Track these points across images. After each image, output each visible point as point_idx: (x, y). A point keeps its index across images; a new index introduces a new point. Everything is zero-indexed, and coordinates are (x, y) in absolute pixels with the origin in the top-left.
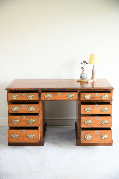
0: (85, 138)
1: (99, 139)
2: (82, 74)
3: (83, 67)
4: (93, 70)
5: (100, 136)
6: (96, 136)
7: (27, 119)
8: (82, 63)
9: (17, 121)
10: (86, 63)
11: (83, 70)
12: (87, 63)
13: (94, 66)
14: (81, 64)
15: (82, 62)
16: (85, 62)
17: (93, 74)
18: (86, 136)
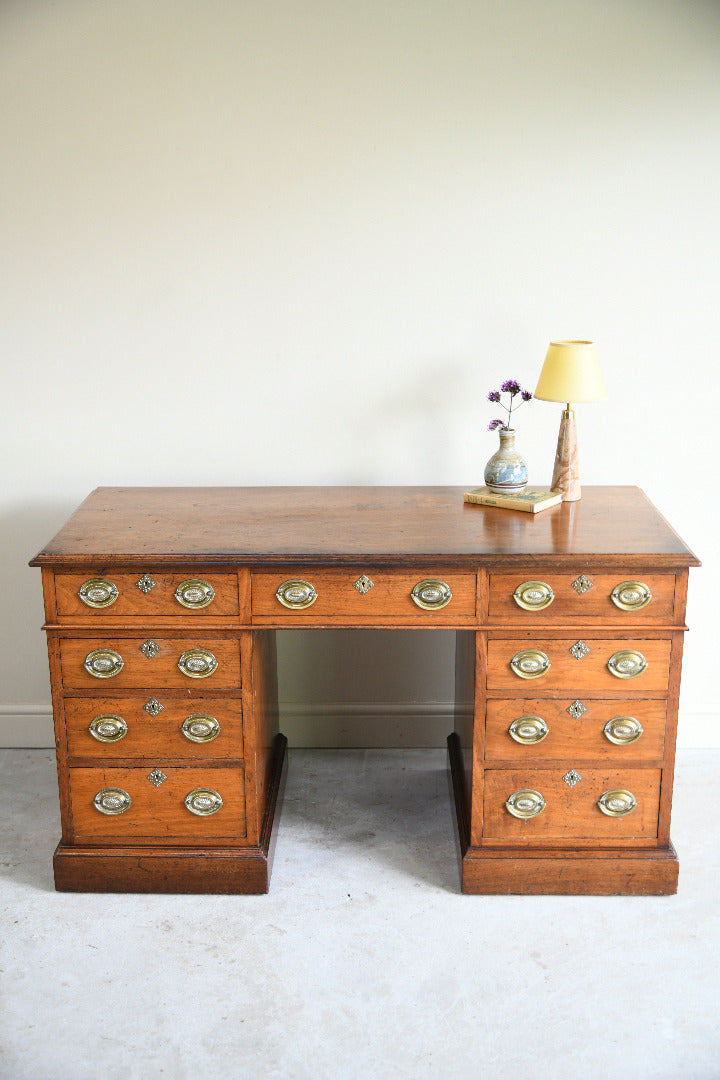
0: (505, 807)
1: (586, 817)
2: (496, 458)
3: (503, 417)
4: (561, 440)
5: (593, 801)
6: (568, 799)
7: (175, 718)
8: (495, 397)
9: (119, 725)
10: (519, 395)
11: (503, 440)
12: (527, 397)
13: (566, 416)
14: (492, 399)
15: (497, 388)
16: (512, 388)
17: (561, 462)
18: (512, 799)
